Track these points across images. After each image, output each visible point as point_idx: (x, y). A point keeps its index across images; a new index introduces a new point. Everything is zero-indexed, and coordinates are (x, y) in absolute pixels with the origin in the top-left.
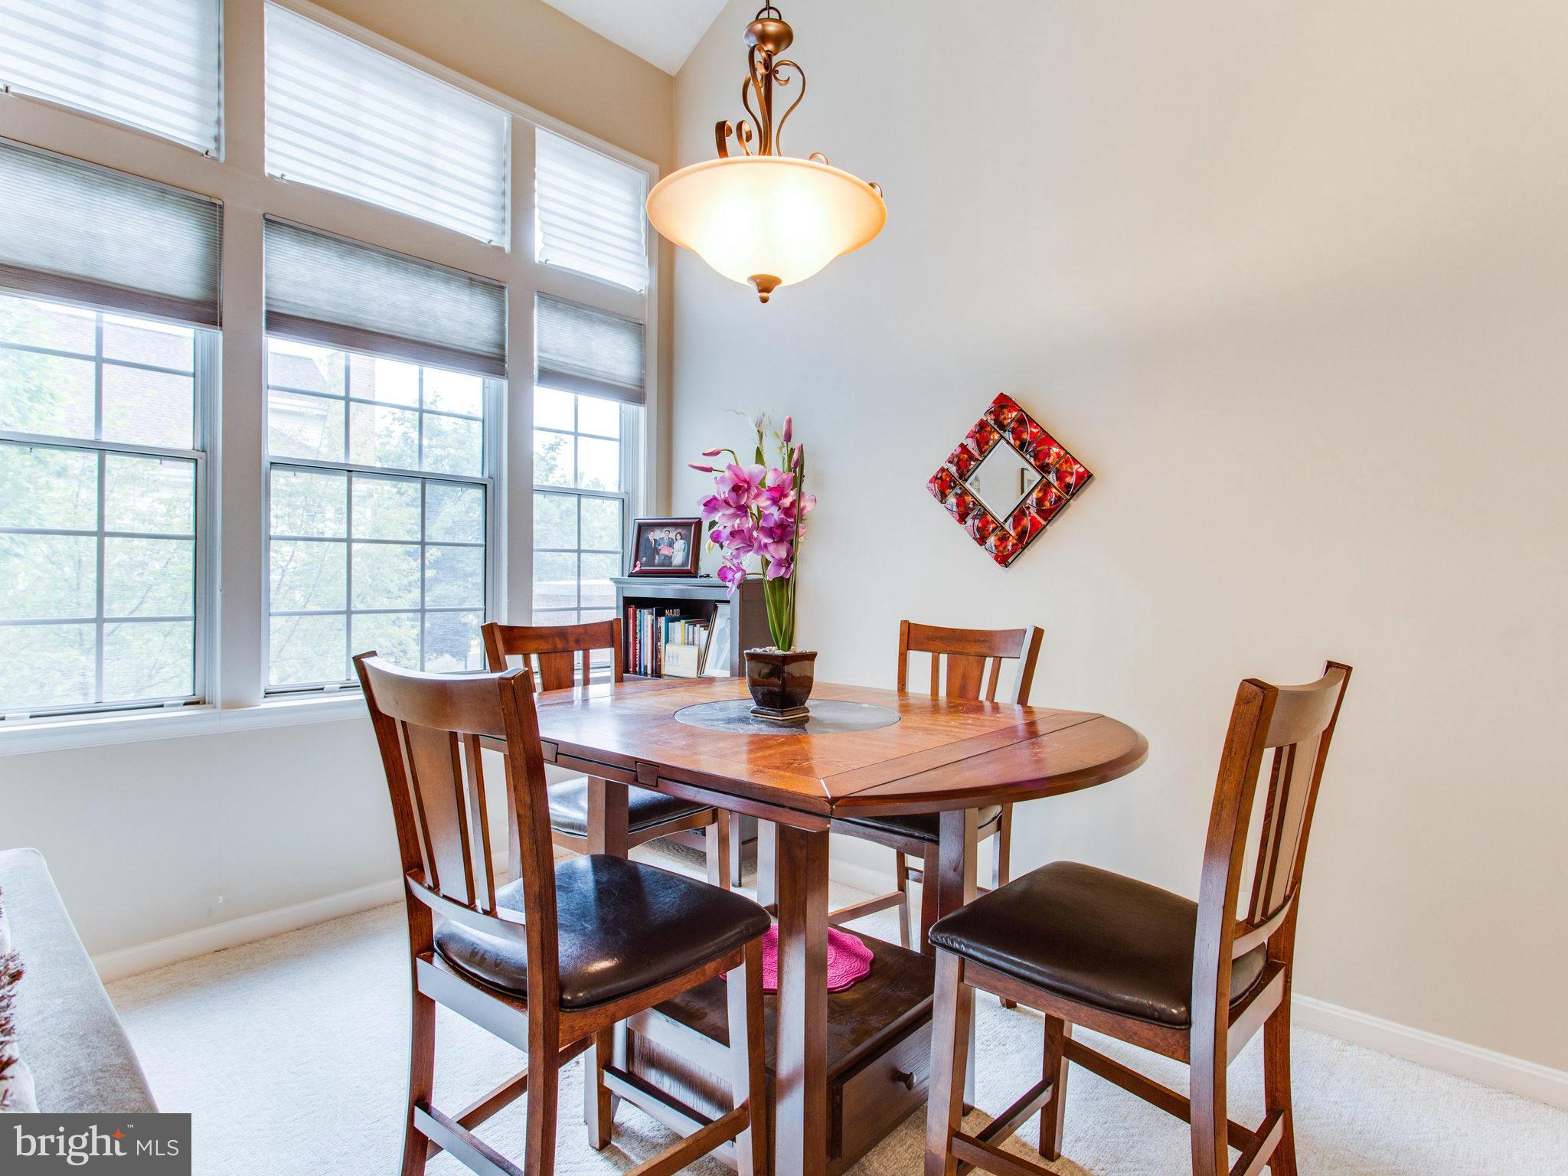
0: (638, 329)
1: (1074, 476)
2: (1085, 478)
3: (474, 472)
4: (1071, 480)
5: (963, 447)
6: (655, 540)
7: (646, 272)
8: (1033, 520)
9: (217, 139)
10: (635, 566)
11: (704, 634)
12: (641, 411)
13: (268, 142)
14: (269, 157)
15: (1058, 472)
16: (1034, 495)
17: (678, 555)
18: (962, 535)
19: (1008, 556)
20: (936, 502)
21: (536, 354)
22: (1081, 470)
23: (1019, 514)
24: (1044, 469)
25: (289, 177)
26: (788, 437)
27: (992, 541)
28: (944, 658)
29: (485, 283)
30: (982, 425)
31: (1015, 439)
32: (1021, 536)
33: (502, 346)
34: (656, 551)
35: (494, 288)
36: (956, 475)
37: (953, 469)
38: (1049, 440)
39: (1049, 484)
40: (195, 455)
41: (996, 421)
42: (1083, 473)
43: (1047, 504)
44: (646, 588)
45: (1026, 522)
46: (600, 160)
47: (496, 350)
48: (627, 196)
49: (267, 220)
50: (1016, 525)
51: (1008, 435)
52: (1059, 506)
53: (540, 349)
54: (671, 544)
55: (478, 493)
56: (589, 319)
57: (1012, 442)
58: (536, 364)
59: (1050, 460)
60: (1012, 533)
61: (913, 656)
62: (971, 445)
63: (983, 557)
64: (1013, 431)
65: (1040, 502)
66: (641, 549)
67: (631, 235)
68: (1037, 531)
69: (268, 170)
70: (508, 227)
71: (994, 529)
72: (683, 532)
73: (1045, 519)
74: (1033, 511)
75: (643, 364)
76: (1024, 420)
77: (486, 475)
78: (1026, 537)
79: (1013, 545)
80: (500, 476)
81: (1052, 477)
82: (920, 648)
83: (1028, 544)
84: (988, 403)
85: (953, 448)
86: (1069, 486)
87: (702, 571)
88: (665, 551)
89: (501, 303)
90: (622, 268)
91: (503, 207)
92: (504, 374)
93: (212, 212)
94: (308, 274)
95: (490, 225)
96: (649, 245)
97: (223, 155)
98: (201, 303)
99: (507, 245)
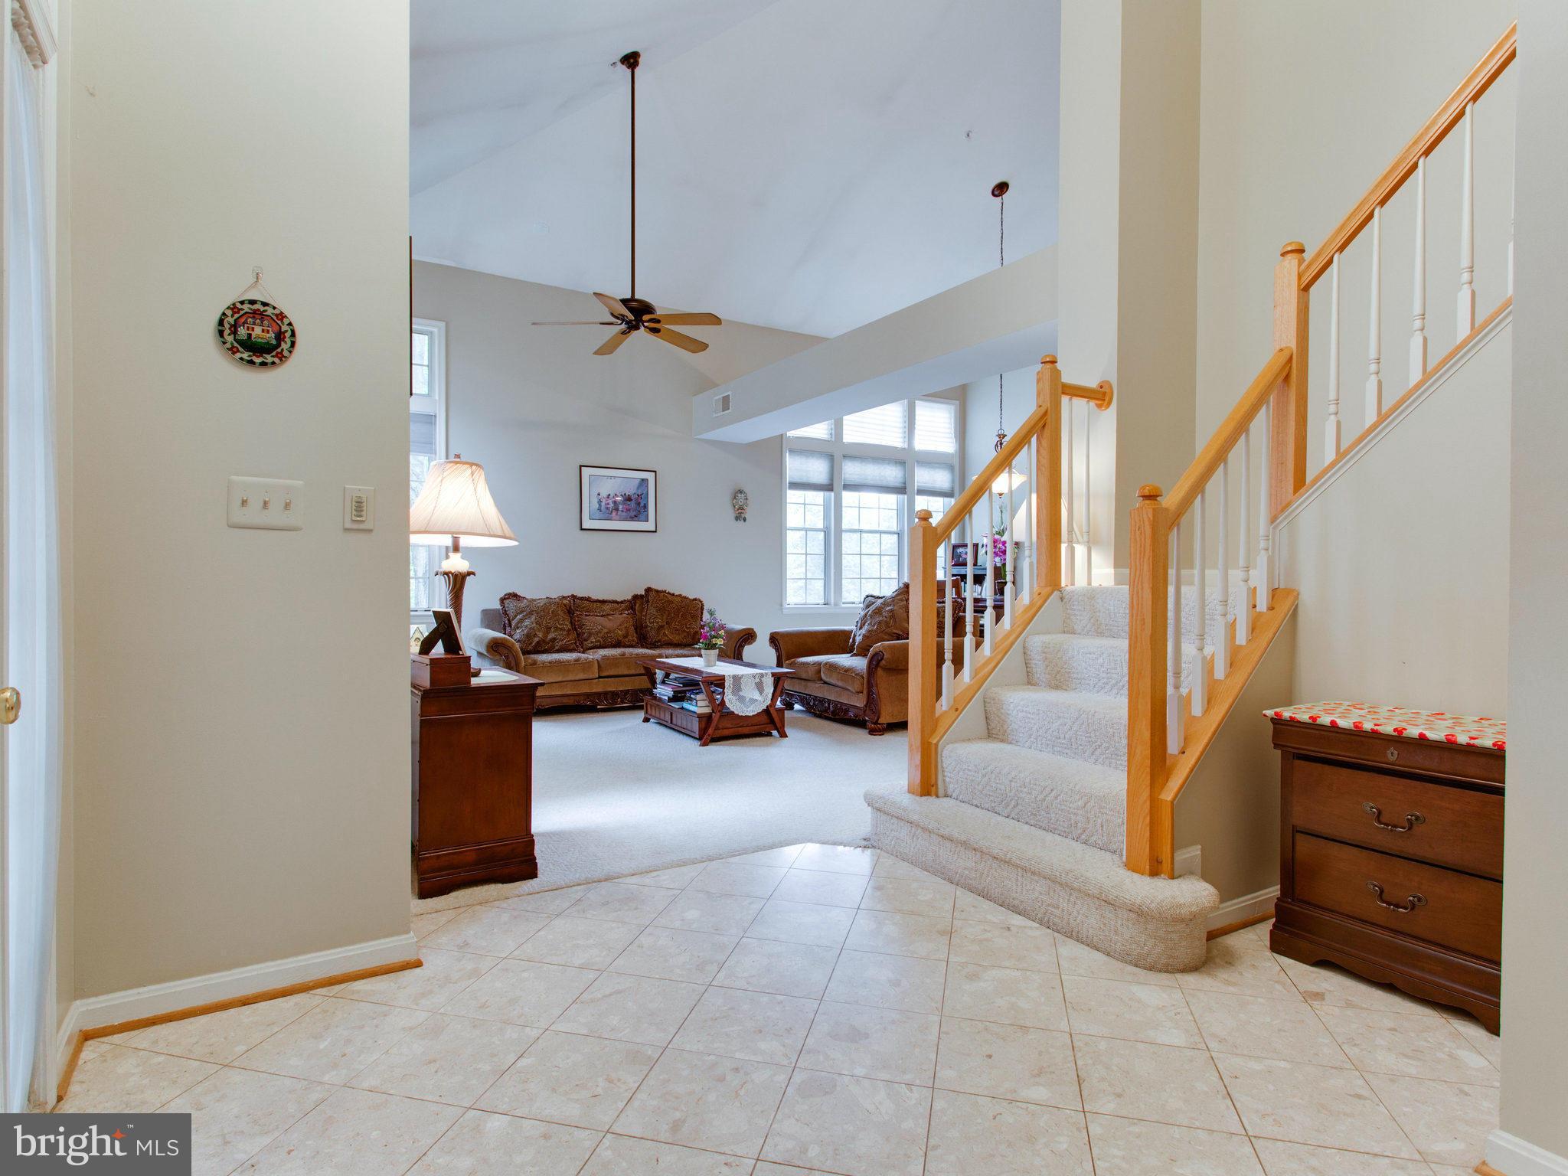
0: (951, 468)
3: (895, 529)
6: (960, 552)
7: (954, 444)
9: (831, 434)
10: (952, 562)
11: (980, 588)
13: (844, 432)
14: (844, 436)
21: (916, 484)
25: (849, 441)
29: (900, 462)
33: (905, 483)
34: (960, 556)
35: (902, 463)
40: (824, 529)
46: (935, 405)
47: (903, 485)
48: (947, 415)
49: (844, 456)
53: (918, 482)
55: (896, 536)
56: (933, 467)
58: (916, 488)
66: (955, 555)
67: (948, 431)
69: (844, 441)
70: (907, 439)
75: (953, 481)
77: (899, 529)
80: (904, 531)
87: (979, 564)
88: (964, 556)
89: (905, 467)
90: (946, 444)
91: (905, 432)
92: (905, 493)
93: (831, 458)
94: (852, 470)
95: (901, 440)
96: (955, 433)
97: (833, 439)
98: (829, 485)
99: (906, 446)
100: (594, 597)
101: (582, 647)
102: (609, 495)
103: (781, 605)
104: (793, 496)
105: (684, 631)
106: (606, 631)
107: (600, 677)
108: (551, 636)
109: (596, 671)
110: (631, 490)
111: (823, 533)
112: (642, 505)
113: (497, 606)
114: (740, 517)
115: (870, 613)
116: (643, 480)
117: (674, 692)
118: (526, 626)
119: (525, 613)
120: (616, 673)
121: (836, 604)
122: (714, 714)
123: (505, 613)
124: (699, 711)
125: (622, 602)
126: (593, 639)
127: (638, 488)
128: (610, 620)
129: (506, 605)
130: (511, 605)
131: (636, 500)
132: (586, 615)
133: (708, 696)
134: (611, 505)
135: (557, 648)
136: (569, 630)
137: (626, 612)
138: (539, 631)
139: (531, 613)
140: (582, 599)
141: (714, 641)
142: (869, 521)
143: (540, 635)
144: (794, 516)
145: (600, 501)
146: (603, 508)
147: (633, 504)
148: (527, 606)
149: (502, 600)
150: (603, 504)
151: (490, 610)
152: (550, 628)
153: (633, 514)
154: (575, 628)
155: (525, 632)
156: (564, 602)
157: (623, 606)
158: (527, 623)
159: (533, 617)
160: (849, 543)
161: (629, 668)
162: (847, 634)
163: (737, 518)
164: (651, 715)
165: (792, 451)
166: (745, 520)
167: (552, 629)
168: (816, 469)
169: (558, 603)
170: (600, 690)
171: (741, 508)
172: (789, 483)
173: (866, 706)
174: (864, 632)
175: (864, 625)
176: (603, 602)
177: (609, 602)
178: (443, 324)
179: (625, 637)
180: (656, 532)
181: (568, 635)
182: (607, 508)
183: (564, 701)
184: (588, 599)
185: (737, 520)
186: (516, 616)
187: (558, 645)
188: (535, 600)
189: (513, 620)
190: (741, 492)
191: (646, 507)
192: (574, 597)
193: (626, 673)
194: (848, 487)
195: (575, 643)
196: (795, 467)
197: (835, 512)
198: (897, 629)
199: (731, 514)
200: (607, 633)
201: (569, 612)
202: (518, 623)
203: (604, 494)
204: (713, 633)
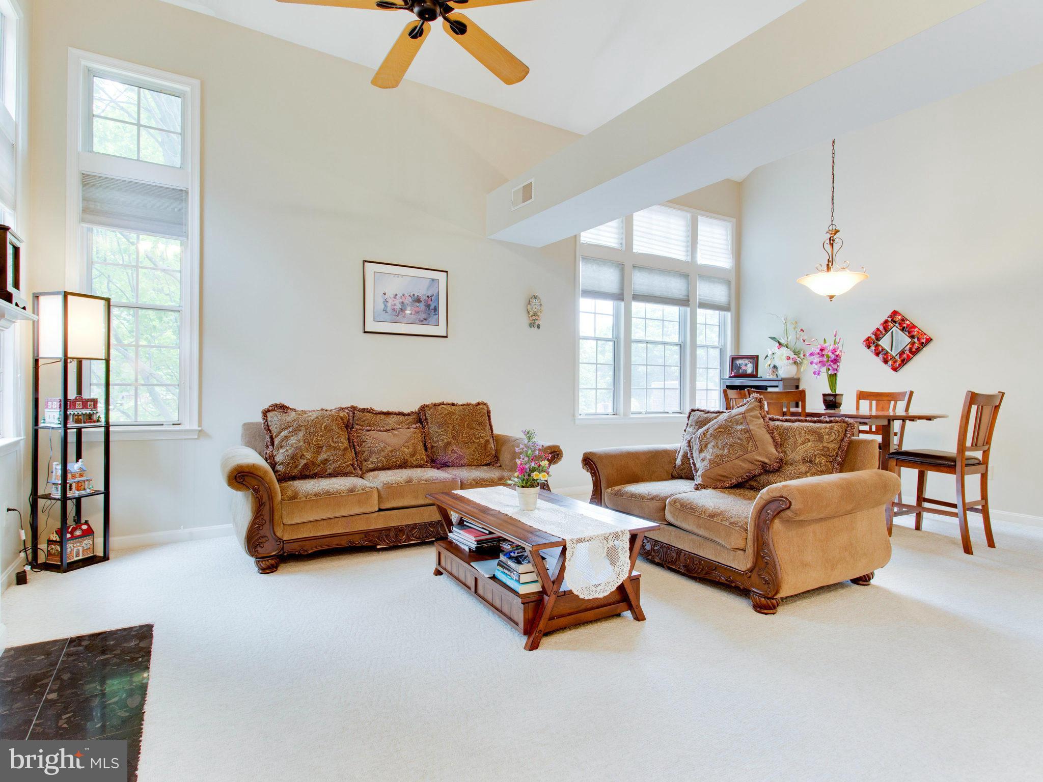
0: (728, 283)
1: (925, 339)
2: (929, 340)
4: (924, 341)
5: (878, 329)
6: (739, 364)
7: (731, 260)
8: (908, 355)
9: (621, 244)
10: (732, 374)
12: (729, 314)
13: (634, 242)
14: (634, 247)
15: (918, 338)
16: (908, 346)
17: (749, 369)
18: (878, 360)
19: (897, 368)
20: (866, 349)
21: (698, 297)
22: (928, 337)
23: (902, 353)
24: (912, 337)
25: (639, 252)
26: (835, 336)
27: (890, 363)
28: (874, 403)
29: (683, 275)
30: (886, 322)
31: (900, 327)
32: (903, 361)
33: (688, 296)
34: (740, 368)
35: (686, 276)
36: (875, 339)
37: (873, 337)
38: (914, 327)
39: (914, 342)
40: (614, 340)
41: (892, 320)
42: (928, 339)
43: (914, 350)
44: (738, 382)
45: (905, 356)
46: (715, 221)
47: (686, 298)
48: (724, 233)
49: (633, 266)
50: (900, 357)
51: (897, 325)
52: (919, 350)
53: (699, 296)
54: (746, 365)
55: (678, 347)
56: (712, 281)
57: (899, 327)
58: (698, 301)
59: (915, 333)
60: (899, 360)
61: (861, 402)
62: (881, 328)
63: (887, 368)
64: (900, 324)
65: (910, 349)
66: (734, 367)
67: (726, 247)
68: (909, 359)
69: (634, 251)
70: (690, 253)
71: (891, 359)
72: (751, 361)
73: (913, 355)
74: (907, 352)
75: (730, 296)
76: (903, 320)
77: (680, 341)
78: (904, 362)
79: (899, 364)
80: (686, 341)
81: (916, 340)
82: (864, 398)
83: (905, 364)
84: (889, 313)
85: (874, 329)
86: (923, 343)
87: (760, 375)
88: (744, 368)
89: (688, 280)
90: (723, 260)
91: (688, 246)
92: (688, 306)
93: (622, 267)
94: (641, 281)
95: (684, 253)
96: (732, 250)
97: (624, 249)
98: (619, 294)
99: (690, 260)
100: (378, 408)
101: (361, 469)
102: (396, 295)
103: (574, 416)
104: (585, 304)
105: (474, 442)
106: (390, 448)
107: (380, 510)
108: (323, 456)
109: (376, 502)
110: (422, 291)
111: (611, 343)
112: (432, 307)
113: (259, 419)
114: (534, 324)
115: (710, 431)
116: (433, 280)
117: (478, 542)
118: (292, 445)
119: (291, 429)
120: (400, 504)
121: (625, 415)
122: (546, 598)
123: (268, 428)
124: (523, 590)
125: (409, 415)
126: (374, 459)
127: (428, 289)
128: (395, 435)
129: (269, 419)
130: (274, 417)
131: (426, 301)
132: (367, 431)
133: (535, 565)
134: (398, 307)
135: (329, 471)
136: (346, 449)
137: (414, 426)
138: (307, 451)
139: (298, 429)
140: (363, 410)
141: (535, 475)
142: (654, 333)
143: (309, 456)
144: (585, 326)
145: (386, 301)
146: (389, 309)
147: (422, 306)
148: (294, 421)
149: (265, 413)
150: (389, 305)
151: (252, 423)
152: (322, 447)
153: (422, 316)
154: (354, 446)
155: (290, 451)
156: (342, 414)
157: (411, 418)
158: (293, 440)
159: (301, 434)
160: (638, 353)
161: (416, 498)
162: (669, 455)
163: (531, 325)
164: (445, 569)
165: (586, 259)
166: (539, 327)
167: (324, 448)
168: (608, 278)
169: (333, 416)
170: (380, 525)
171: (535, 314)
172: (582, 291)
173: (751, 570)
174: (709, 457)
175: (706, 446)
176: (388, 414)
177: (395, 414)
178: (197, 82)
179: (413, 455)
180: (446, 337)
181: (344, 455)
182: (394, 310)
183: (335, 543)
184: (370, 411)
185: (531, 327)
186: (280, 433)
187: (330, 468)
188: (305, 412)
189: (276, 437)
190: (535, 297)
191: (436, 309)
192: (354, 409)
193: (413, 503)
194: (637, 297)
195: (352, 465)
196: (588, 274)
197: (624, 323)
198: (760, 454)
199: (525, 320)
200: (391, 451)
201: (347, 427)
202: (282, 441)
203: (390, 294)
204: (533, 464)
